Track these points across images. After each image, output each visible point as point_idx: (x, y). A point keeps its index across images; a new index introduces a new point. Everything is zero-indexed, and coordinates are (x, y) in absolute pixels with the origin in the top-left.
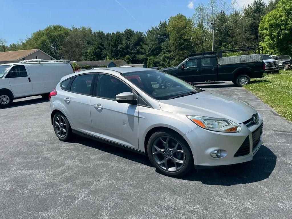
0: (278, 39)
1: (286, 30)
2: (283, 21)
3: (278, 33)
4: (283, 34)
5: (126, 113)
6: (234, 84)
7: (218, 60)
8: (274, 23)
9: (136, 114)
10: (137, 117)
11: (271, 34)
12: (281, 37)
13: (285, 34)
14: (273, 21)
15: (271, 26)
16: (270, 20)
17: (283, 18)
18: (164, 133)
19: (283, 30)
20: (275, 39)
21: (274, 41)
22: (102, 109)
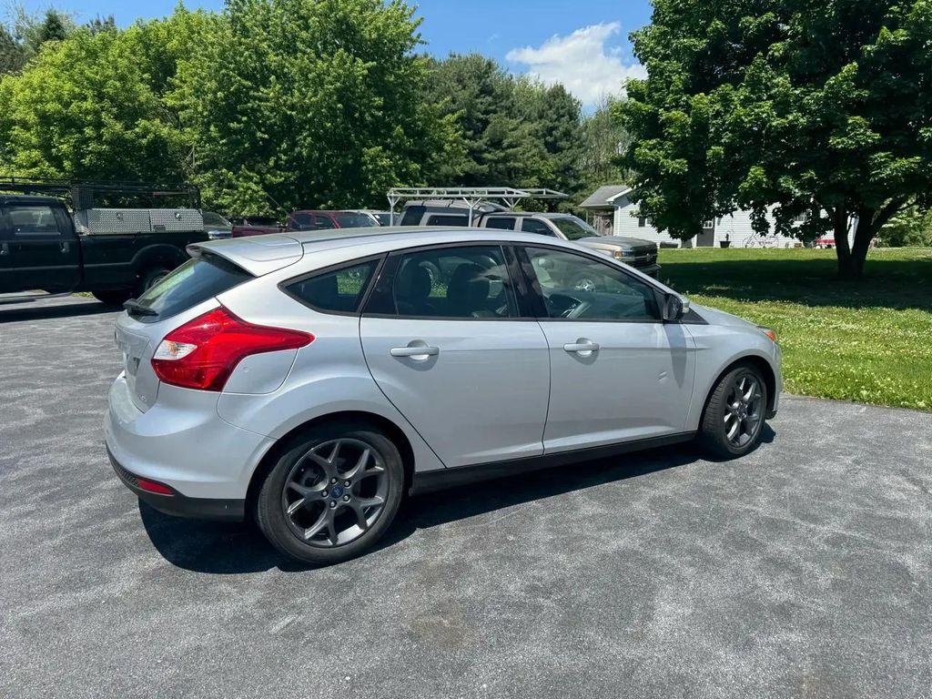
0: (78, 165)
1: (102, 144)
2: (87, 112)
3: (74, 147)
4: (91, 152)
5: (668, 346)
6: (99, 301)
7: (77, 220)
8: (59, 112)
9: (689, 345)
10: (691, 350)
11: (46, 147)
12: (86, 161)
13: (100, 154)
14: (52, 107)
15: (45, 119)
16: (40, 100)
17: (87, 105)
18: (743, 369)
19: (89, 138)
20: (66, 164)
21: (60, 168)
22: (595, 350)
